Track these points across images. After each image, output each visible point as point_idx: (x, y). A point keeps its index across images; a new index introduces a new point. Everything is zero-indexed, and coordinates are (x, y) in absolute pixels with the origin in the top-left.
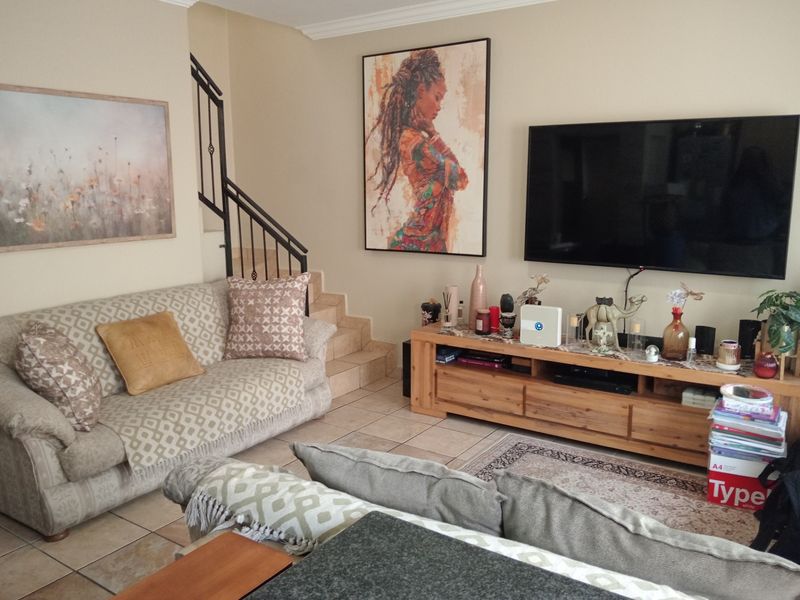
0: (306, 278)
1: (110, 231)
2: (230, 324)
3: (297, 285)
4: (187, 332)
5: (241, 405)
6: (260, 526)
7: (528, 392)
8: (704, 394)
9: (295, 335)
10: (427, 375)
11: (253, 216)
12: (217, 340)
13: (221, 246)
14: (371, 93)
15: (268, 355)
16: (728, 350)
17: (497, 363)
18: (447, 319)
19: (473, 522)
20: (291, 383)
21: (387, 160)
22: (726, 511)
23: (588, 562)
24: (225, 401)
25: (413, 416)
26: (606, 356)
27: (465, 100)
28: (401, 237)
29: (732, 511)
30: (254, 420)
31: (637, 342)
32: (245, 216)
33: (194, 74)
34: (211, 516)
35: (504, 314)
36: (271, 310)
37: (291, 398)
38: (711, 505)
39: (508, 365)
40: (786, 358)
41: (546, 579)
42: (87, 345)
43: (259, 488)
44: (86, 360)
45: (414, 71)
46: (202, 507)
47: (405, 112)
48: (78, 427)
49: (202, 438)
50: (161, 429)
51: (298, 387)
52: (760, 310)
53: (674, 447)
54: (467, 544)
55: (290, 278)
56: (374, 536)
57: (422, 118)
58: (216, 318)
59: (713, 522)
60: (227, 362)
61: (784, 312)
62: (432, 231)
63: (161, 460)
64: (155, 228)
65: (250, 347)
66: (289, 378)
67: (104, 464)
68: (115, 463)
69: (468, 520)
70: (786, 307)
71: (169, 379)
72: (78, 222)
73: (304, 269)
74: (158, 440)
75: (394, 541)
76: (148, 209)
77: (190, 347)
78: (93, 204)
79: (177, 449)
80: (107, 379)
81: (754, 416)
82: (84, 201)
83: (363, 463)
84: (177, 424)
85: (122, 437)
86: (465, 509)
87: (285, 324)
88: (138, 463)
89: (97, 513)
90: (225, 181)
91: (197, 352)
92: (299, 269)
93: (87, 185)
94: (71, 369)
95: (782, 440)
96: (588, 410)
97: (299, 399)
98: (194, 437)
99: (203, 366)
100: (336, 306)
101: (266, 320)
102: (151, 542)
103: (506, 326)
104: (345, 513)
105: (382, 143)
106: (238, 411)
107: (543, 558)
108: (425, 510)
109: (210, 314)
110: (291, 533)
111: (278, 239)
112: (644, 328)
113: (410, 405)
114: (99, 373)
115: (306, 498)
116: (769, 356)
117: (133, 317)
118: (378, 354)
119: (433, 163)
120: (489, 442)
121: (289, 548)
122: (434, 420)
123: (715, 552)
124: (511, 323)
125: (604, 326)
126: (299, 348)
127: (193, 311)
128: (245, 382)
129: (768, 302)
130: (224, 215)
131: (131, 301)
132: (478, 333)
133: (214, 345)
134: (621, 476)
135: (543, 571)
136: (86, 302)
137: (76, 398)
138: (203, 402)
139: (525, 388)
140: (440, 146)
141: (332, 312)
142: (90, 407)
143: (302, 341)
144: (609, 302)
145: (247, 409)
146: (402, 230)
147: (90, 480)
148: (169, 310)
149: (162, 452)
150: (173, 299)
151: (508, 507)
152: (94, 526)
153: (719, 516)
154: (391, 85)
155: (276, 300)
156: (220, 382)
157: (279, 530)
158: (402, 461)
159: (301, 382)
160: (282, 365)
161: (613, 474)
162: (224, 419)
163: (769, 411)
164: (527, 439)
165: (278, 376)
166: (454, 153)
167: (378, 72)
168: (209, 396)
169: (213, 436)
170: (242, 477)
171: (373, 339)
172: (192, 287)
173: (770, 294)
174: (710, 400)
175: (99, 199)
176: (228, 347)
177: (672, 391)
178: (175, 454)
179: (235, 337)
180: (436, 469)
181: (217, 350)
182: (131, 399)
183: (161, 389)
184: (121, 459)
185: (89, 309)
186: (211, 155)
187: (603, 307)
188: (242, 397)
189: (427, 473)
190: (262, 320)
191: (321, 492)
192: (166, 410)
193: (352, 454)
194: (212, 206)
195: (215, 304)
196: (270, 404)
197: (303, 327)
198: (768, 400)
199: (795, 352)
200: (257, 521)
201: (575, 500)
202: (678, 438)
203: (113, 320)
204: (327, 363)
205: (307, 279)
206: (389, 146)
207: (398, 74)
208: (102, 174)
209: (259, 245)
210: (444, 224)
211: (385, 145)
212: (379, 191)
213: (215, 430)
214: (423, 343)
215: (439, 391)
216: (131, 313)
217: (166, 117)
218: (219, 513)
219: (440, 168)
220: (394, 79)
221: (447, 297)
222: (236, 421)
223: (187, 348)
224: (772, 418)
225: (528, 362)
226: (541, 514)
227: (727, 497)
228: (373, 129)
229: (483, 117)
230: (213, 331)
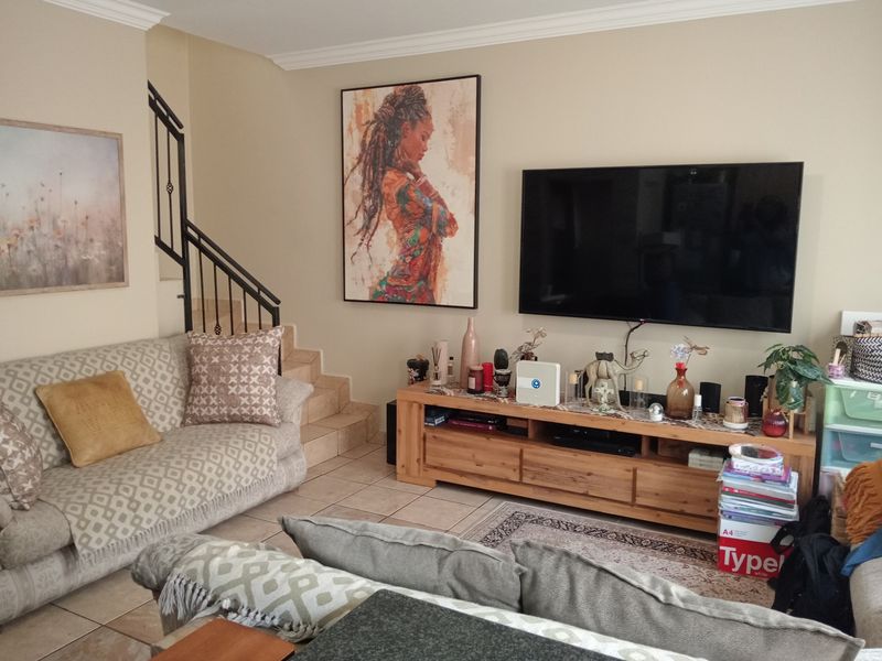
0: (279, 332)
1: (53, 279)
2: (191, 385)
3: (269, 340)
4: (140, 394)
5: (205, 477)
6: (249, 611)
7: (525, 456)
8: (711, 454)
9: (266, 396)
10: (415, 439)
11: (217, 263)
12: (175, 404)
13: (179, 297)
14: (350, 130)
15: (234, 420)
16: (735, 408)
17: (491, 424)
18: (437, 377)
19: (489, 598)
20: (262, 451)
21: (369, 203)
22: (738, 580)
23: (617, 636)
24: (187, 473)
25: (399, 485)
26: (608, 415)
27: (453, 140)
28: (384, 287)
29: (744, 580)
30: (220, 495)
31: (640, 400)
32: (208, 263)
33: (152, 104)
34: (190, 602)
35: (499, 371)
36: (239, 368)
37: (261, 469)
38: (722, 574)
39: (503, 427)
40: (795, 415)
41: (578, 656)
42: (24, 409)
43: (246, 568)
44: (24, 427)
45: (399, 107)
46: (180, 592)
47: (388, 152)
48: (15, 505)
49: (161, 516)
50: (113, 506)
51: (270, 456)
52: (767, 365)
53: (682, 513)
54: (488, 622)
55: (261, 332)
56: (385, 617)
57: (407, 159)
58: (174, 377)
59: (725, 591)
60: (187, 428)
61: (792, 367)
62: (419, 280)
63: (113, 541)
64: (105, 275)
65: (214, 411)
66: (260, 445)
67: (46, 548)
68: (59, 546)
69: (485, 596)
70: (793, 362)
71: (119, 449)
72: (14, 268)
73: (276, 323)
74: (110, 519)
75: (408, 622)
76: (97, 254)
77: (144, 411)
78: (32, 248)
79: (132, 529)
80: (47, 449)
81: (765, 477)
82: (22, 245)
83: (364, 537)
84: (131, 500)
85: (68, 516)
86: (481, 584)
87: (254, 384)
88: (85, 546)
89: (37, 606)
90: (185, 223)
91: (152, 417)
92: (271, 323)
93: (27, 226)
94: (7, 437)
95: (793, 502)
96: (589, 474)
97: (271, 469)
98: (151, 514)
99: (159, 433)
100: (311, 363)
101: (233, 380)
102: (100, 637)
103: (501, 384)
104: (348, 593)
105: (363, 185)
106: (202, 483)
107: (570, 634)
108: (436, 587)
109: (167, 374)
110: (286, 618)
111: (246, 289)
112: (646, 385)
113: (395, 473)
114: (38, 441)
115: (301, 578)
116: (778, 414)
117: (79, 377)
118: (357, 418)
119: (420, 207)
120: (484, 512)
121: (284, 635)
122: (422, 490)
123: (752, 621)
124: (505, 381)
125: (605, 383)
126: (271, 411)
127: (147, 370)
128: (209, 451)
129: (775, 356)
130: (184, 261)
131: (76, 359)
132: (471, 391)
133: (172, 409)
134: (627, 545)
135: (573, 647)
136: (22, 360)
137: (13, 472)
138: (161, 474)
139: (522, 451)
140: (426, 188)
141: (305, 370)
142: (30, 482)
143: (274, 403)
144: (609, 357)
145: (211, 481)
146: (385, 279)
147: (29, 566)
148: (120, 368)
149: (115, 533)
150: (125, 357)
151: (528, 580)
152: (32, 621)
153: (732, 585)
154: (373, 122)
155: (245, 358)
156: (180, 451)
157: (272, 614)
158: (408, 533)
159: (273, 449)
160: (251, 430)
161: (619, 543)
162: (185, 494)
163: (779, 471)
164: (524, 508)
165: (247, 443)
166: (442, 197)
167: (359, 108)
168: (168, 467)
169: (172, 512)
170: (225, 556)
171: (352, 400)
172: (146, 342)
173: (777, 348)
174: (718, 460)
175: (40, 242)
176: (188, 411)
177: (677, 452)
178: (129, 535)
179: (196, 401)
180: (447, 541)
181: (174, 414)
182: (76, 472)
183: (112, 460)
184: (66, 541)
185: (26, 368)
186: (170, 194)
187: (603, 362)
188: (206, 467)
189: (437, 546)
190: (228, 380)
191: (317, 570)
192: (119, 484)
193: (350, 527)
194: (170, 252)
195: (173, 363)
196: (238, 476)
197: (275, 387)
198: (779, 460)
199: (804, 409)
200: (246, 606)
201: (601, 569)
202: (685, 502)
203: (55, 381)
204: (301, 427)
205: (280, 334)
206: (371, 188)
207: (380, 111)
208: (43, 213)
209: (223, 296)
210: (432, 274)
211: (367, 187)
212: (360, 236)
213: (175, 506)
214: (411, 404)
215: (427, 457)
216: (78, 372)
217: (120, 150)
218: (200, 598)
219: (427, 212)
220: (376, 115)
221: (436, 353)
222: (199, 495)
223: (141, 411)
224: (783, 479)
225: (525, 422)
226: (565, 586)
227: (738, 564)
228: (352, 170)
229: (473, 159)
230: (170, 392)
